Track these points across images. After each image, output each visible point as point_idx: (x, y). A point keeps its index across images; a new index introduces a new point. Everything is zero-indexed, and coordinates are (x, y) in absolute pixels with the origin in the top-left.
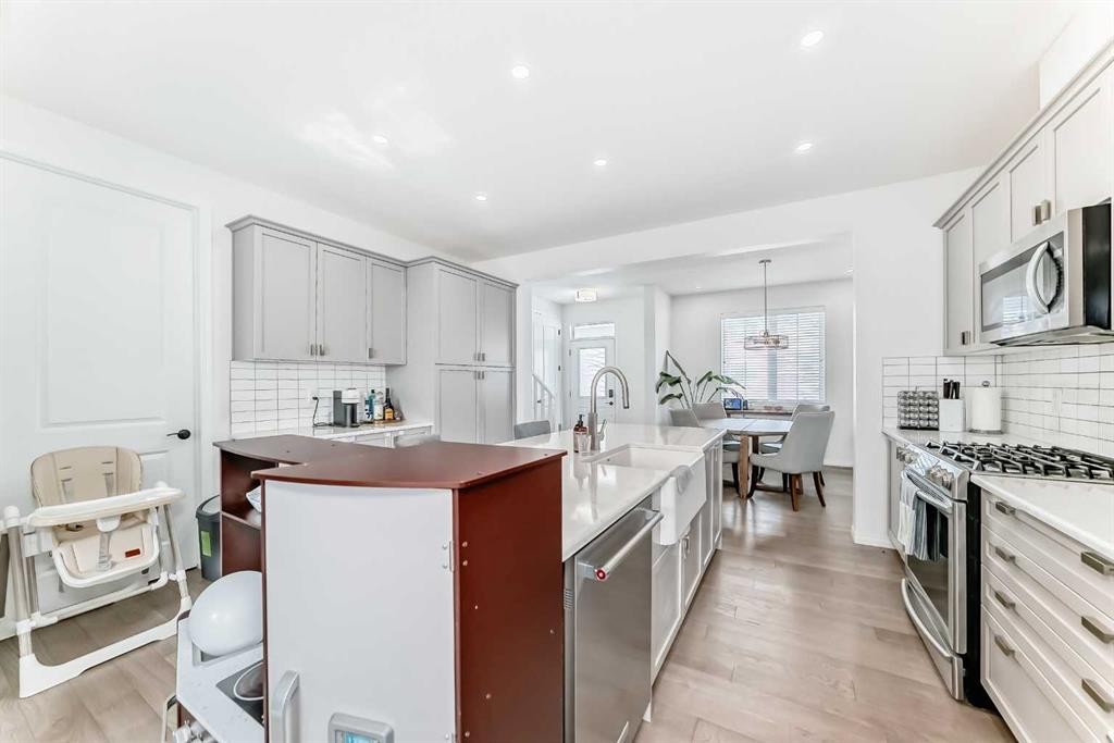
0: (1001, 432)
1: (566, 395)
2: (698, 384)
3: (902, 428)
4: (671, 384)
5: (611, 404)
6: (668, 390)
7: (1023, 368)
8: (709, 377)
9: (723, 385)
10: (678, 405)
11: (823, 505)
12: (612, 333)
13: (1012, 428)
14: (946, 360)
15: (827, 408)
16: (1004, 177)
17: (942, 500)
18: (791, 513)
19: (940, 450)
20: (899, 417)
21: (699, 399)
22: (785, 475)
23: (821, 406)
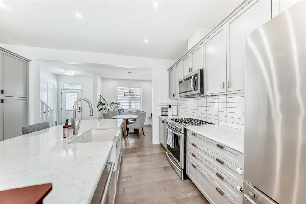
0: (177, 115)
1: (59, 110)
2: (110, 105)
3: (162, 115)
4: (102, 105)
5: (80, 112)
6: (101, 107)
7: (186, 102)
8: (113, 103)
9: (117, 105)
10: (104, 112)
11: (144, 135)
12: (80, 88)
13: (179, 114)
14: (169, 100)
15: (143, 111)
16: (182, 62)
17: (178, 133)
18: (138, 139)
19: (179, 122)
20: (161, 113)
21: (110, 110)
22: (135, 129)
23: (142, 111)
